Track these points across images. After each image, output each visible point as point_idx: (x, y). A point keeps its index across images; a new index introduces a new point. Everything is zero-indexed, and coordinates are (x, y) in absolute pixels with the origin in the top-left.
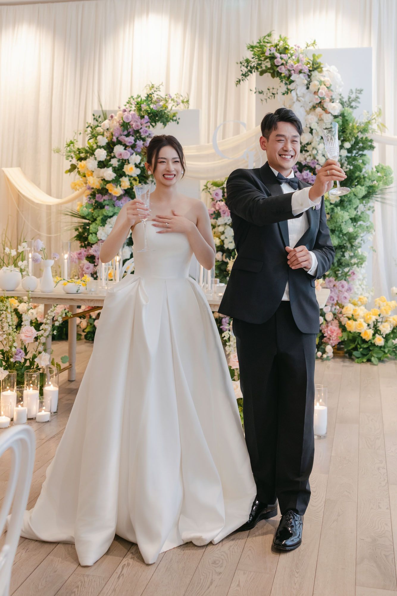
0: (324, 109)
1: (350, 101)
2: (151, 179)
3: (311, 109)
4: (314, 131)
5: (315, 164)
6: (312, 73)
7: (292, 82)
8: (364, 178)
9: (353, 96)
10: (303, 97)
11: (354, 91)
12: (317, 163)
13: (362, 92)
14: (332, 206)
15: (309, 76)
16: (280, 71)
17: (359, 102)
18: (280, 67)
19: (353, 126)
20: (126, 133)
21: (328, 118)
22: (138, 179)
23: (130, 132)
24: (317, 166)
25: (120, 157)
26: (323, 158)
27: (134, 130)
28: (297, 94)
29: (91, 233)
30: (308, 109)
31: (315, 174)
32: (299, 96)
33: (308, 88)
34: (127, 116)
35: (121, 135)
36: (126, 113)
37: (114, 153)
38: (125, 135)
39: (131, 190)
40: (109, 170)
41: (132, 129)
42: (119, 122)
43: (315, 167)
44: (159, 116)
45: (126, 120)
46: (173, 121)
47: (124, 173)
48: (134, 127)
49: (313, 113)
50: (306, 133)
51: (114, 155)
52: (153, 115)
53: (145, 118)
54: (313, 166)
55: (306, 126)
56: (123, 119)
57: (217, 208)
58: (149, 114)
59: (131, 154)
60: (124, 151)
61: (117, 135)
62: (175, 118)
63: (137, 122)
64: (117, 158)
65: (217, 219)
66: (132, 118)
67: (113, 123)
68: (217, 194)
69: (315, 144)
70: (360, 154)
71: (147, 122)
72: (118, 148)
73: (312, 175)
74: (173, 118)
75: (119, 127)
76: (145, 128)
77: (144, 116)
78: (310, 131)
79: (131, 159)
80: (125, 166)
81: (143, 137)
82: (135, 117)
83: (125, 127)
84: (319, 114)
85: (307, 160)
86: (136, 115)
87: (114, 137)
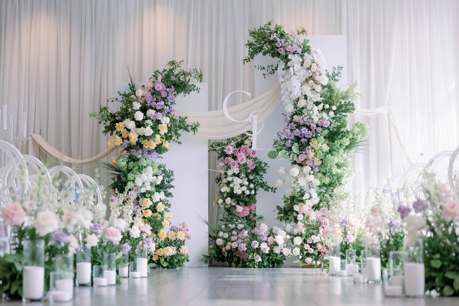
0: (315, 81)
1: (334, 75)
2: (173, 138)
3: (304, 82)
4: (308, 98)
5: (310, 123)
6: (304, 53)
7: (290, 60)
8: (348, 132)
9: (336, 72)
10: (298, 72)
11: (337, 68)
12: (311, 122)
13: (342, 69)
14: (324, 154)
15: (302, 56)
16: (279, 52)
17: (340, 76)
18: (280, 49)
19: (337, 94)
20: (155, 99)
21: (318, 88)
22: (165, 137)
23: (158, 99)
24: (312, 124)
25: (154, 118)
26: (317, 117)
27: (162, 97)
28: (294, 70)
29: (130, 181)
30: (302, 81)
32: (295, 71)
33: (302, 65)
34: (159, 86)
35: (151, 102)
36: (156, 84)
37: (146, 116)
38: (154, 101)
39: (160, 146)
40: (148, 128)
41: (160, 96)
42: (150, 90)
43: (310, 125)
44: (182, 86)
45: (157, 89)
46: (194, 90)
47: (159, 130)
48: (162, 95)
49: (307, 84)
50: (301, 99)
51: (146, 117)
52: (178, 85)
53: (171, 88)
54: (309, 124)
55: (302, 94)
56: (155, 88)
57: (226, 162)
58: (174, 85)
59: (163, 116)
60: (156, 114)
61: (150, 101)
62: (195, 88)
63: (164, 91)
64: (151, 119)
65: (227, 170)
66: (162, 88)
67: (144, 92)
68: (229, 149)
69: (309, 107)
70: (343, 115)
71: (174, 91)
72: (150, 112)
73: (308, 131)
74: (194, 88)
75: (150, 95)
76: (171, 96)
77: (171, 86)
78: (305, 98)
79: (163, 120)
80: (160, 125)
81: (169, 104)
82: (164, 87)
83: (156, 94)
84: (311, 85)
85: (305, 120)
86: (164, 86)
87: (149, 103)
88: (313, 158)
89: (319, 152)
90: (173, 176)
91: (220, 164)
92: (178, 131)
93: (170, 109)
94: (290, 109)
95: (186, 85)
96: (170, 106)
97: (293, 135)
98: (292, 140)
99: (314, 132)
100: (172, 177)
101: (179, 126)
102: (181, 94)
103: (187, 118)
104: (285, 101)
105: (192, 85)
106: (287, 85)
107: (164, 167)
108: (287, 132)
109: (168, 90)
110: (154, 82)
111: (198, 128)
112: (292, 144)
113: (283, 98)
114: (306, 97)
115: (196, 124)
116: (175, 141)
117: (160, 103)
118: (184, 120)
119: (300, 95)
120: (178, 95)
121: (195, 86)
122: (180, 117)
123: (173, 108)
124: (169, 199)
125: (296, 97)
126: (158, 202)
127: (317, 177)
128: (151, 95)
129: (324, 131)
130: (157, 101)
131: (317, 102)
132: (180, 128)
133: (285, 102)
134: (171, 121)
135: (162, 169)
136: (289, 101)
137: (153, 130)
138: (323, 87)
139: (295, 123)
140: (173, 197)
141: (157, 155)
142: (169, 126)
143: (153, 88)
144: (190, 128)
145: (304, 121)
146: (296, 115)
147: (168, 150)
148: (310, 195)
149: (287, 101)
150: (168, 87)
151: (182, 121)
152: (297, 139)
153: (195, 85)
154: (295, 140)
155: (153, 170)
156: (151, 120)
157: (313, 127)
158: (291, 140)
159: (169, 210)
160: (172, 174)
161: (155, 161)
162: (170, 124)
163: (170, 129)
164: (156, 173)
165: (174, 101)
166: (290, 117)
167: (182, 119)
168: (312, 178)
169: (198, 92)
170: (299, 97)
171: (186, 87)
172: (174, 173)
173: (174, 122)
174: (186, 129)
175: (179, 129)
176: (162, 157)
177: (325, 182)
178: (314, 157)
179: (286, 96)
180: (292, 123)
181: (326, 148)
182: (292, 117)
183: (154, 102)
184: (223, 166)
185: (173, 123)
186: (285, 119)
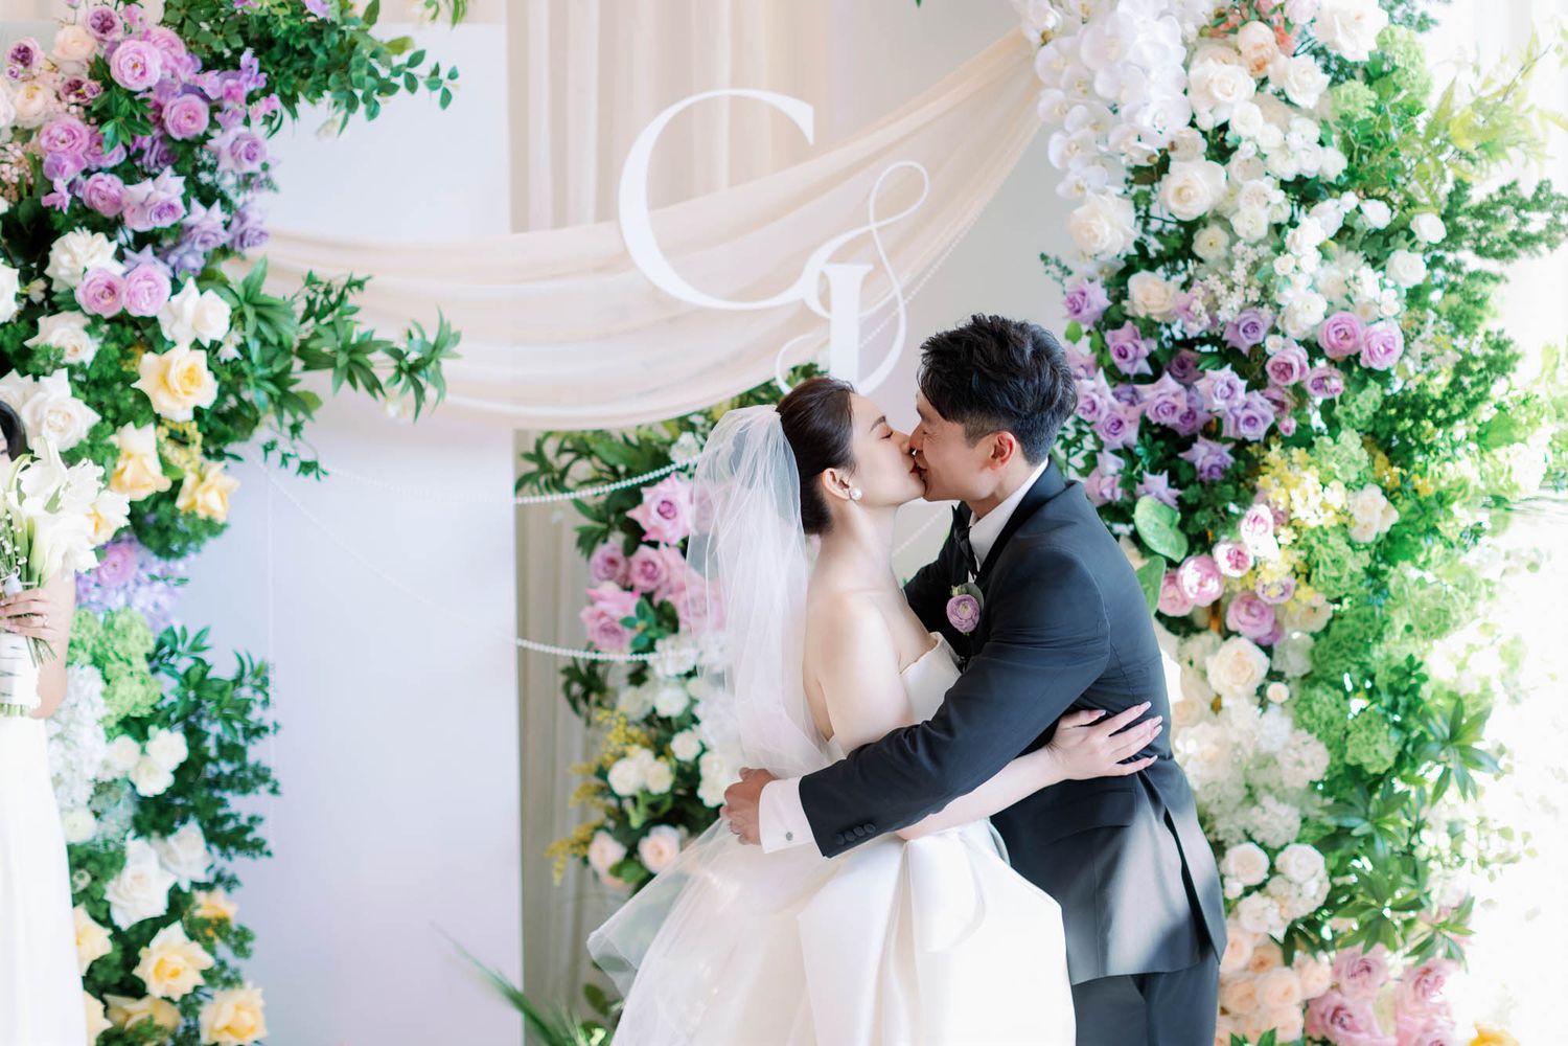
0: (1283, 29)
2: (262, 434)
4: (1246, 151)
5: (1263, 332)
12: (1268, 324)
14: (1366, 559)
20: (117, 157)
21: (1307, 81)
22: (199, 437)
23: (140, 152)
24: (1272, 344)
25: (108, 301)
26: (1314, 296)
27: (166, 138)
30: (1191, 29)
31: (1257, 384)
34: (139, 53)
35: (87, 173)
36: (117, 35)
37: (49, 281)
38: (114, 170)
39: (163, 507)
40: (58, 385)
41: (156, 132)
42: (75, 86)
43: (1258, 348)
44: (321, 56)
45: (124, 75)
46: (412, 85)
47: (143, 399)
48: (168, 125)
49: (1223, 52)
50: (1186, 159)
51: (48, 292)
52: (287, 48)
53: (237, 67)
54: (1250, 343)
55: (1193, 124)
56: (107, 68)
57: (641, 583)
58: (264, 43)
59: (177, 286)
60: (118, 269)
61: (70, 166)
62: (422, 71)
63: (189, 89)
64: (83, 311)
65: (650, 647)
66: (164, 66)
67: (32, 97)
68: (667, 509)
69: (1252, 222)
70: (1473, 276)
71: (267, 92)
72: (76, 249)
73: (1249, 389)
74: (413, 71)
75: (78, 124)
76: (243, 129)
77: (239, 52)
78: (1209, 149)
79: (176, 317)
80: (148, 359)
81: (228, 183)
82: (178, 60)
83: (120, 119)
84: (1254, 55)
85: (1224, 315)
86: (181, 51)
87: (60, 184)
88: (1286, 590)
89: (1325, 543)
90: (266, 703)
91: (601, 606)
92: (295, 382)
93: (236, 223)
94: (1108, 229)
95: (353, 45)
96: (238, 201)
97: (1134, 413)
98: (1126, 452)
99: (1287, 400)
100: (256, 715)
101: (304, 344)
102: (315, 111)
103: (360, 284)
104: (1067, 170)
105: (399, 45)
106: (1084, 53)
107: (195, 648)
108: (1095, 397)
109: (212, 82)
110: (104, 25)
111: (447, 365)
112: (1131, 482)
113: (1055, 147)
114: (1220, 148)
115: (431, 339)
116: (274, 456)
117: (147, 186)
118: (342, 297)
119: (1177, 126)
120: (294, 114)
121: (416, 60)
122: (311, 280)
123: (253, 217)
124: (239, 864)
125: (1152, 147)
126: (157, 924)
127: (1306, 716)
128: (87, 121)
129: (1360, 397)
130: (131, 171)
131: (1300, 181)
132: (313, 361)
133: (1072, 178)
134: (238, 318)
135: (183, 664)
136: (1095, 175)
137: (99, 407)
138: (1339, 71)
139: (1149, 328)
140: (269, 854)
141: (142, 566)
142: (229, 352)
143: (100, 69)
144: (382, 365)
145: (1214, 320)
146: (1144, 274)
147: (224, 526)
148: (1272, 853)
149: (1078, 171)
150: (214, 62)
151: (327, 305)
152: (1161, 444)
153: (419, 48)
154: (1150, 453)
155: (104, 694)
156: (77, 315)
157: (1289, 367)
158: (1117, 452)
159: (236, 971)
160: (263, 684)
161: (128, 604)
162: (237, 338)
163: (231, 376)
164: (136, 704)
165: (265, 167)
166: (1106, 285)
167: (327, 293)
168: (1275, 730)
169: (446, 98)
170: (1173, 146)
171: (353, 60)
172: (272, 676)
173: (264, 328)
174: (354, 364)
175: (306, 368)
176: (183, 581)
177: (1365, 760)
178: (1293, 582)
179: (1075, 136)
180: (1117, 325)
181: (1376, 515)
182: (1118, 283)
183: (108, 178)
184: (627, 622)
185: (258, 334)
186: (1072, 301)
